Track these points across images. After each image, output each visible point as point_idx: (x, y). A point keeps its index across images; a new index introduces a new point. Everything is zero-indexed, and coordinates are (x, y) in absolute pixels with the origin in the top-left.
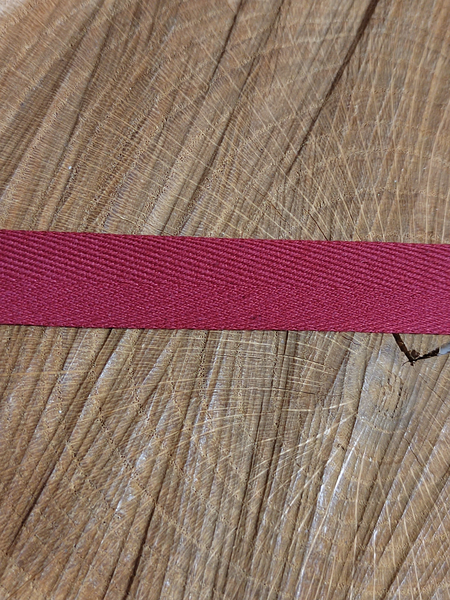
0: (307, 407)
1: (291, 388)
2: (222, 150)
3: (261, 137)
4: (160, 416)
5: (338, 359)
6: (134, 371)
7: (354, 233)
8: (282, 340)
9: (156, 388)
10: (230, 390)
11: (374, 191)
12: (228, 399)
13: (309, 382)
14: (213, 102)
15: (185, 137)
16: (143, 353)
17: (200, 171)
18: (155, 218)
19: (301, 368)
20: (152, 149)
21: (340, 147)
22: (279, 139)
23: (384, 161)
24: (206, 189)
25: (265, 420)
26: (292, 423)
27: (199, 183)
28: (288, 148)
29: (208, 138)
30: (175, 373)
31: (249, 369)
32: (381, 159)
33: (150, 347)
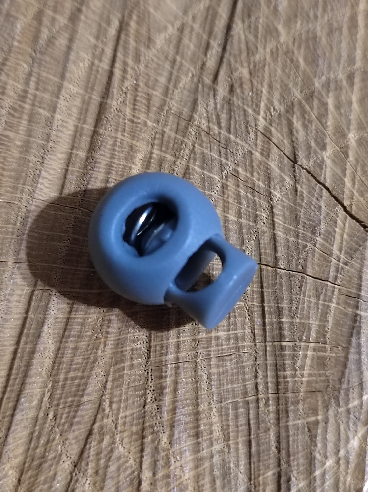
0: (315, 412)
1: (287, 390)
2: (118, 73)
3: (169, 41)
4: (105, 474)
5: (346, 330)
6: (55, 416)
7: (328, 140)
8: (258, 320)
9: (90, 433)
10: (198, 413)
11: (341, 76)
12: (198, 427)
13: (310, 375)
14: (94, 12)
15: (65, 68)
16: (64, 386)
17: (93, 109)
18: (46, 190)
19: (294, 357)
20: (23, 97)
21: (280, 27)
22: (194, 38)
23: (345, 30)
24: (107, 132)
25: (258, 445)
26: (298, 442)
27: (96, 126)
28: (208, 47)
29: (96, 62)
30: (114, 406)
31: (219, 374)
32: (340, 29)
33: (71, 374)
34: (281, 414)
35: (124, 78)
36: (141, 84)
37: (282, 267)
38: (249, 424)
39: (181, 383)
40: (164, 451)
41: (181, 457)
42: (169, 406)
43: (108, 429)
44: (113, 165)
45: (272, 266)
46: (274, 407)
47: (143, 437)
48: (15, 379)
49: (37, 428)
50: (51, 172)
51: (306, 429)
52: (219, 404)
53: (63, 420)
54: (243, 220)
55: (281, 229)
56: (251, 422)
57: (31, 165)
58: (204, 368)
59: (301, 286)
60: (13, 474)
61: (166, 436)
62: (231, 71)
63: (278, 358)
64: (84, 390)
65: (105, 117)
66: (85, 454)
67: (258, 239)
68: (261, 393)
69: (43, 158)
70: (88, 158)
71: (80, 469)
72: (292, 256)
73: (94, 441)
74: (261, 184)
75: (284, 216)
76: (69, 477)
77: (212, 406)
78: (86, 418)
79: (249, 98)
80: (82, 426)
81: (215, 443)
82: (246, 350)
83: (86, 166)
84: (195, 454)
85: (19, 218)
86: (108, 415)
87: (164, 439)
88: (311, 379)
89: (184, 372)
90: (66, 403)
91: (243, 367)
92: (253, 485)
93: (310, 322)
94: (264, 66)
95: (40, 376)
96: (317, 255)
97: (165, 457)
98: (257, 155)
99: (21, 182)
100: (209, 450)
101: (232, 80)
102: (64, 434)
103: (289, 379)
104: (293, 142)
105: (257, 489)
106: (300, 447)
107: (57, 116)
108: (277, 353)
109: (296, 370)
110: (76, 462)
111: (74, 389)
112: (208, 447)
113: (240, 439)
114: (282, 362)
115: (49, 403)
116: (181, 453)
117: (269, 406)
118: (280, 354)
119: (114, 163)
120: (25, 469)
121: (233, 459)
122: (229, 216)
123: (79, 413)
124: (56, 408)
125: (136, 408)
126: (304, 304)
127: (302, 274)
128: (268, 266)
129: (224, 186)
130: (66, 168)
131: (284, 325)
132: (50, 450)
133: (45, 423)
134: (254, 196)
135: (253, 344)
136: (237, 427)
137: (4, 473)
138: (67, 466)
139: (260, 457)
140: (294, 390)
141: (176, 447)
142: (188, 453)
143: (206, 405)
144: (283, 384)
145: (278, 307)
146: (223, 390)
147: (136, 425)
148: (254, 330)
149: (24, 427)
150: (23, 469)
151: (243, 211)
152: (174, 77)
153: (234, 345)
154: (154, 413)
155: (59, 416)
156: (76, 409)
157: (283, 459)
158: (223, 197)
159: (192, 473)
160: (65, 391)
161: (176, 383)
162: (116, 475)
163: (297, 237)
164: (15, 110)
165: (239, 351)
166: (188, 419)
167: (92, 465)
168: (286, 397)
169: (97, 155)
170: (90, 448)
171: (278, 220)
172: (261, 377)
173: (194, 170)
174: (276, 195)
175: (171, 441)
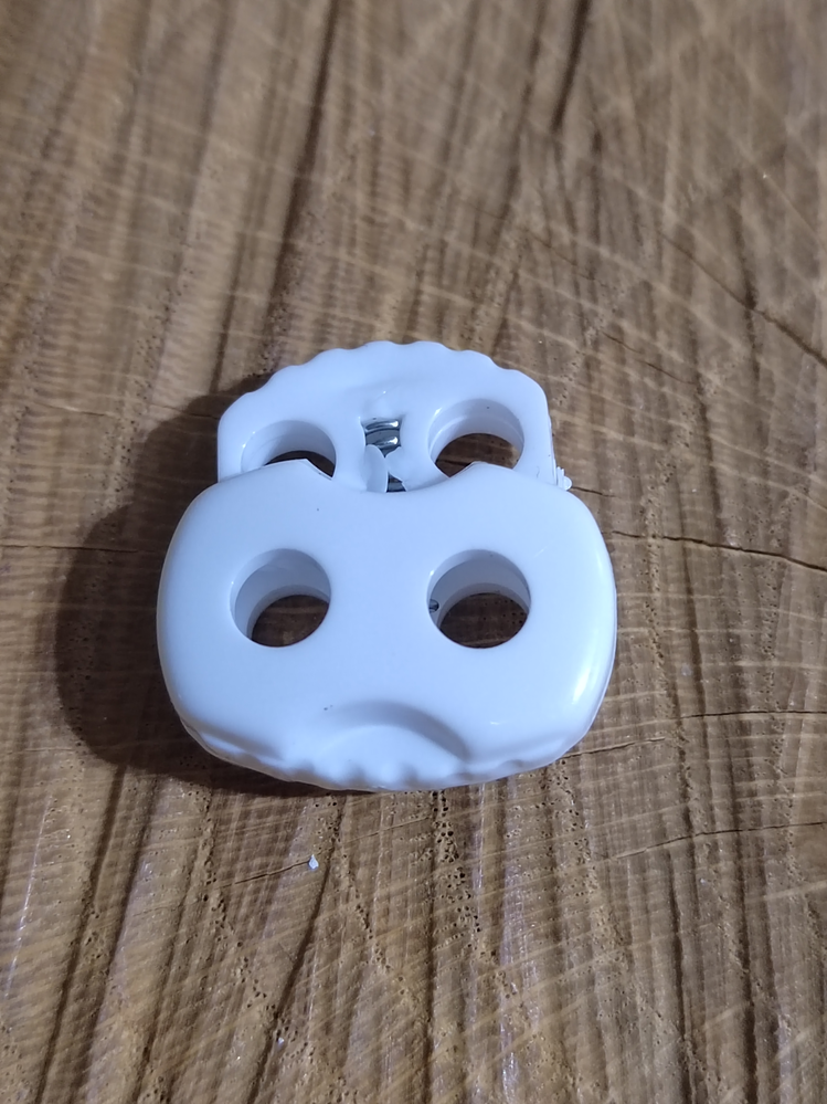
34: (749, 878)
35: (346, 124)
36: (388, 138)
37: (732, 544)
38: (673, 904)
39: (513, 815)
40: (481, 972)
41: (521, 986)
42: (488, 868)
43: (348, 925)
44: (330, 321)
45: (710, 542)
46: (730, 863)
47: (431, 943)
48: (126, 818)
49: (183, 930)
50: (188, 341)
51: (806, 909)
52: (602, 862)
53: (243, 911)
54: (637, 440)
55: (725, 458)
56: (679, 898)
57: (141, 325)
58: (563, 781)
59: (780, 587)
60: (130, 1037)
61: (484, 938)
62: (594, 103)
63: (734, 751)
64: (288, 839)
65: (309, 213)
66: (299, 987)
67: (673, 481)
68: (698, 832)
69: (167, 309)
70: (271, 309)
71: (289, 1021)
72: (756, 518)
73: (319, 956)
74: (676, 356)
75: (732, 428)
76: (264, 1040)
77: (587, 865)
78: (297, 905)
79: (638, 164)
80: (289, 922)
81: (596, 950)
82: (658, 736)
83: (268, 328)
84: (554, 975)
85: (119, 448)
86: (348, 894)
87: (481, 946)
88: (811, 795)
89: (519, 790)
90: (248, 870)
91: (654, 776)
92: (689, 1043)
93: (805, 665)
94: (668, 91)
95: (185, 812)
96: (812, 514)
97: (483, 985)
98: (663, 290)
99: (120, 364)
100: (583, 966)
101: (595, 124)
102: (247, 941)
103: (761, 798)
104: (743, 260)
105: (699, 1049)
106: (795, 951)
107: (198, 213)
108: (732, 739)
109: (776, 777)
110: (277, 1005)
111: (265, 837)
112: (582, 960)
113: (655, 940)
114: (742, 761)
115: (209, 872)
116: (520, 977)
117: (717, 860)
118: (740, 741)
119: (334, 317)
120: (160, 1026)
121: (640, 986)
122: (604, 430)
123: (280, 892)
124: (225, 882)
125: (413, 876)
126: (787, 625)
127: (779, 559)
128: (700, 542)
129: (590, 364)
130: (222, 331)
131: (745, 676)
132: (215, 981)
133: (200, 918)
134: (661, 384)
135: (675, 721)
136: (647, 912)
137: (111, 1036)
138: (257, 1016)
139: (702, 978)
140: (773, 821)
141: (508, 962)
142: (535, 976)
143: (573, 865)
144: (748, 809)
145: (729, 636)
146: (612, 826)
147: (414, 916)
148: (674, 687)
149: (153, 931)
150: (155, 1024)
151: (637, 418)
152: (461, 121)
153: (631, 726)
154: (454, 886)
155: (233, 900)
156: (271, 883)
157: (756, 979)
158: (589, 388)
159: (546, 1021)
160: (245, 842)
161: (501, 815)
162: (373, 1030)
163: (765, 473)
164: (97, 200)
165: (642, 739)
166: (532, 897)
167: (315, 1012)
168: (757, 839)
169: (294, 300)
170: (309, 972)
171: (719, 437)
172: (696, 795)
173: (518, 328)
174: (710, 381)
175: (498, 947)
